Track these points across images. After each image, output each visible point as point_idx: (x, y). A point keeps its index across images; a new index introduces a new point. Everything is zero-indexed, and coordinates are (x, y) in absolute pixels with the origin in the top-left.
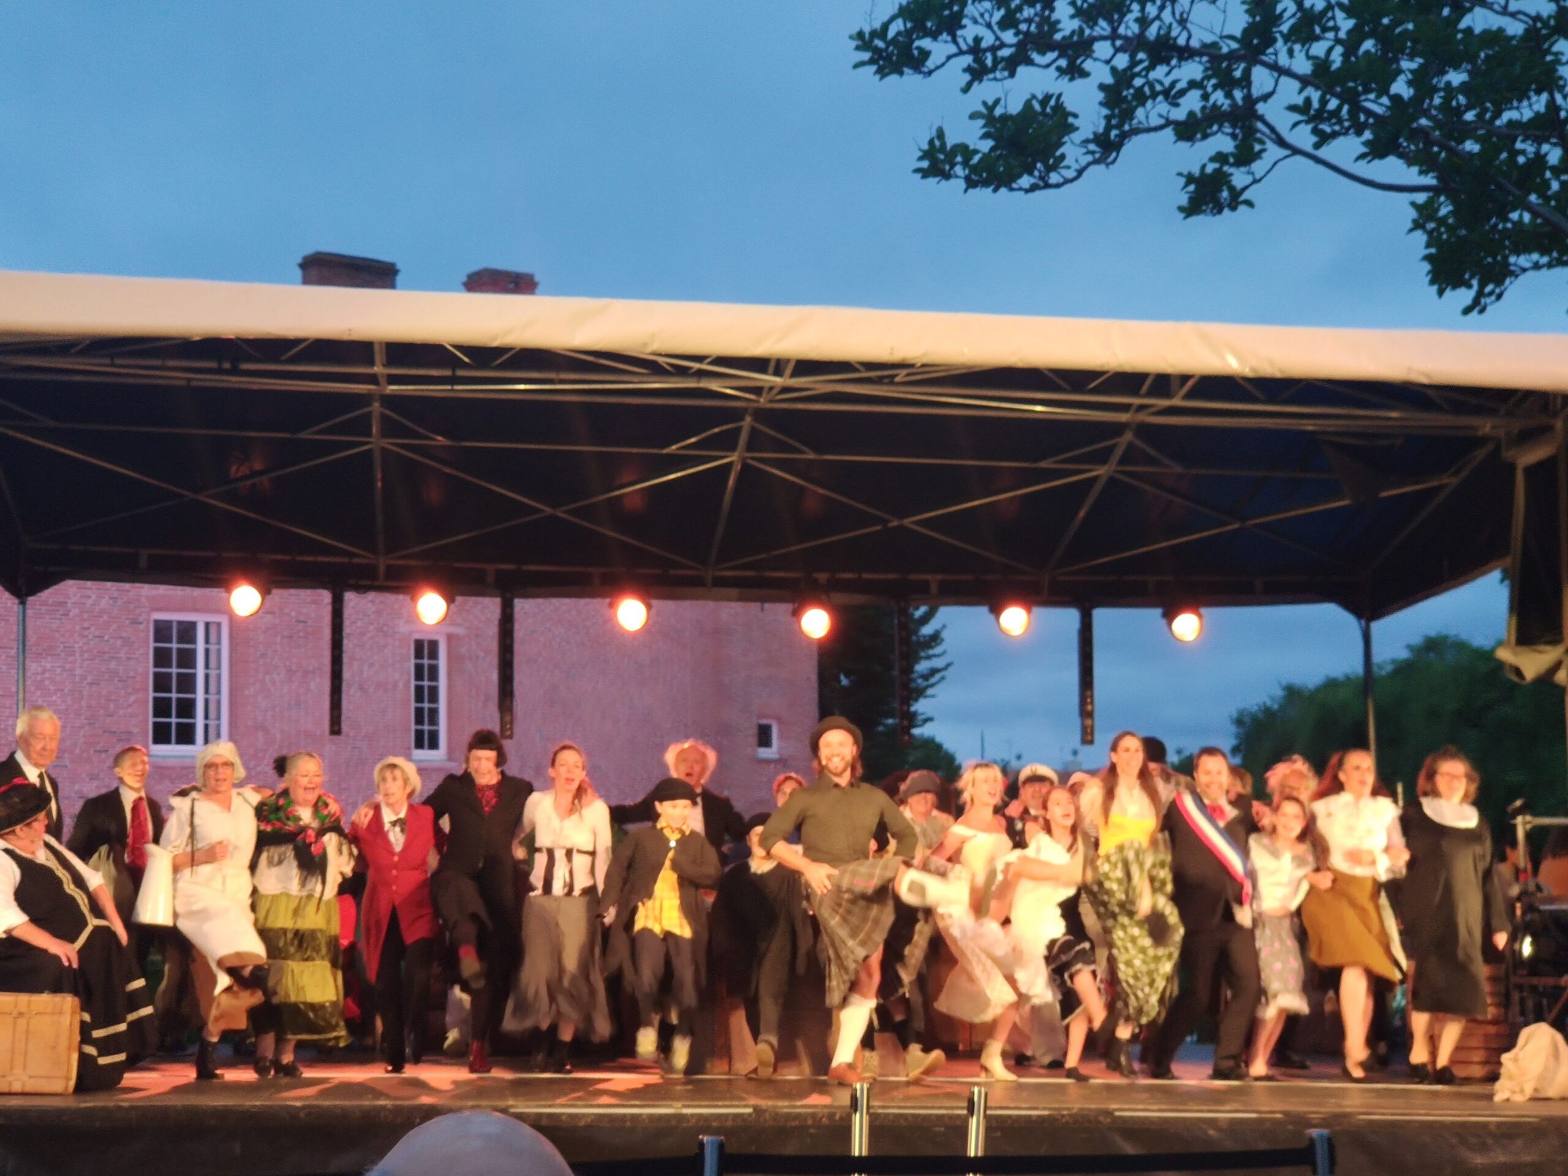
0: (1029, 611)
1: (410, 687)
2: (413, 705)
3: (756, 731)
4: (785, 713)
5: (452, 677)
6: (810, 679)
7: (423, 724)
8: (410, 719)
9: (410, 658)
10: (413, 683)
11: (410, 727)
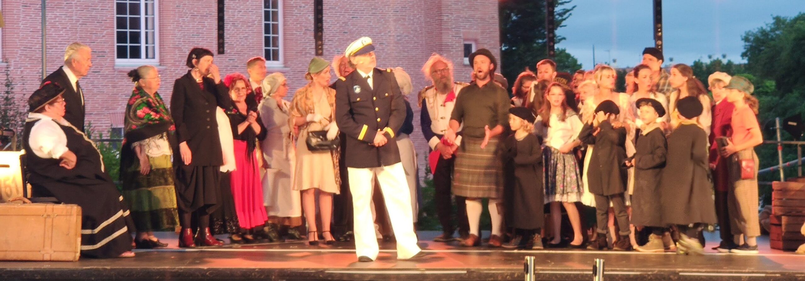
1: (261, 24)
2: (264, 35)
3: (463, 48)
4: (479, 37)
5: (286, 19)
6: (494, 17)
7: (269, 46)
8: (262, 43)
9: (262, 8)
10: (263, 22)
11: (262, 48)
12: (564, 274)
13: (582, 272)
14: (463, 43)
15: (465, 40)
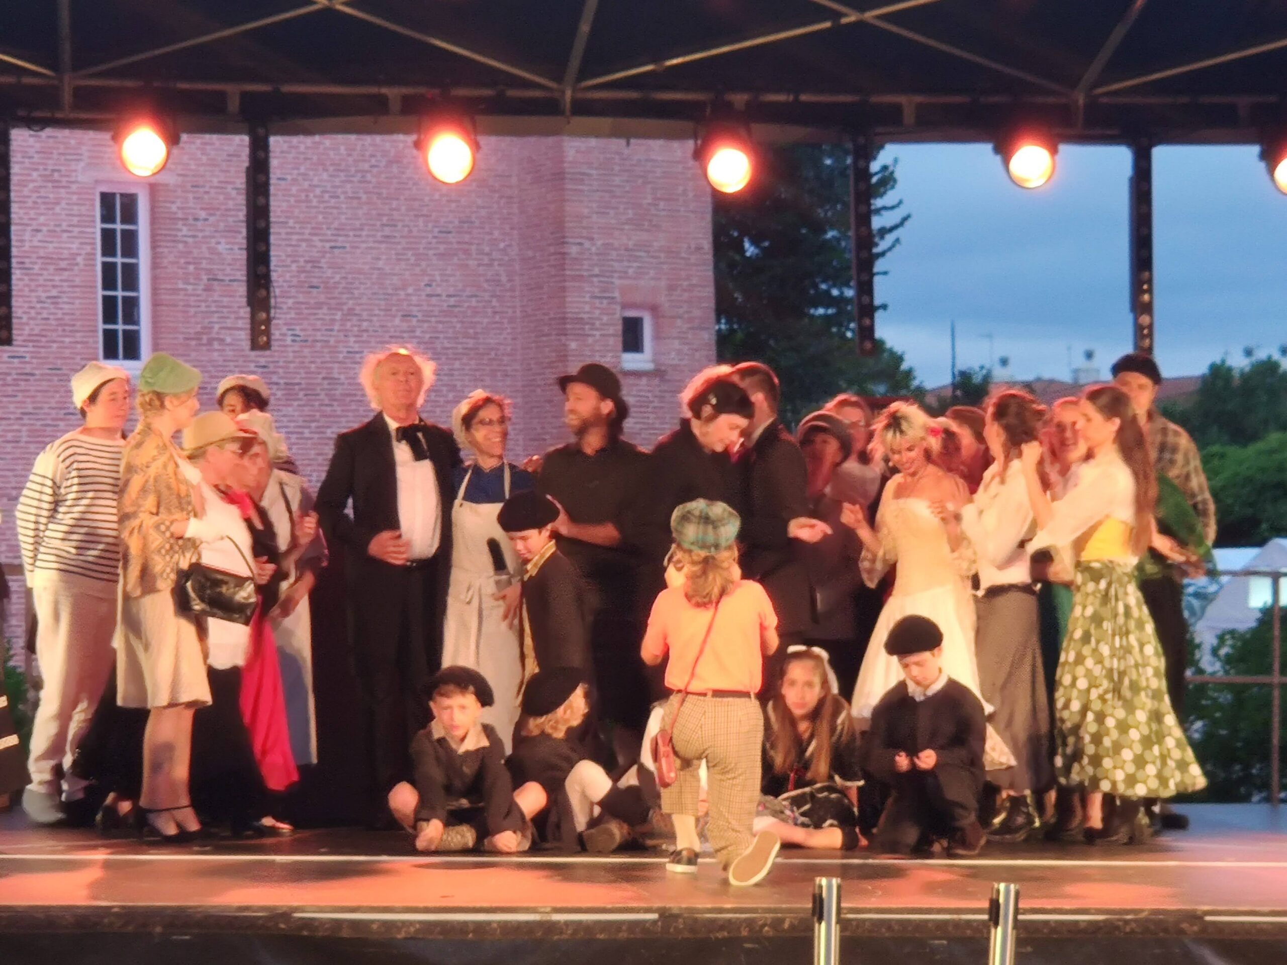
0: (1054, 151)
1: (94, 265)
2: (100, 293)
3: (619, 328)
4: (662, 299)
5: (159, 250)
6: (702, 248)
7: (115, 322)
8: (96, 315)
9: (94, 221)
10: (99, 259)
11: (96, 326)
12: (909, 921)
13: (955, 917)
14: (619, 314)
15: (625, 306)
